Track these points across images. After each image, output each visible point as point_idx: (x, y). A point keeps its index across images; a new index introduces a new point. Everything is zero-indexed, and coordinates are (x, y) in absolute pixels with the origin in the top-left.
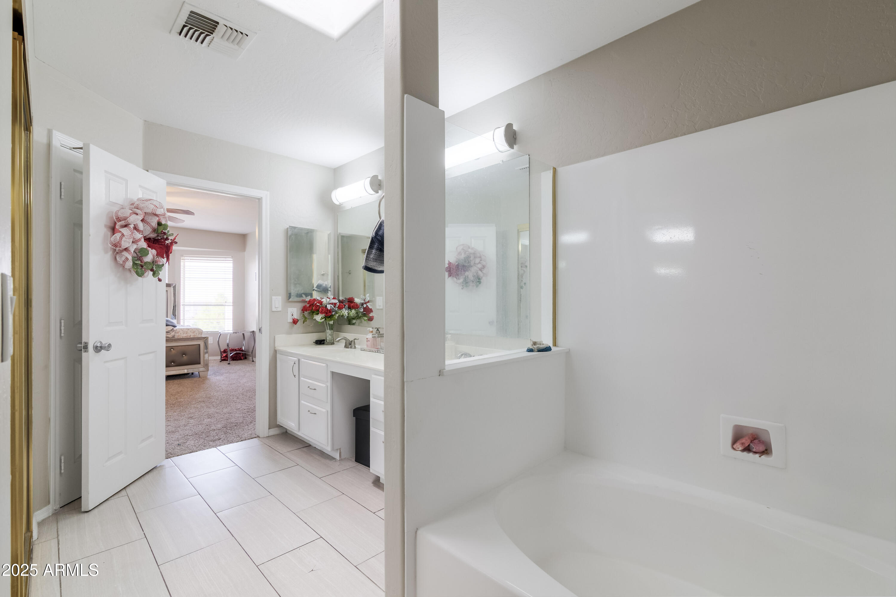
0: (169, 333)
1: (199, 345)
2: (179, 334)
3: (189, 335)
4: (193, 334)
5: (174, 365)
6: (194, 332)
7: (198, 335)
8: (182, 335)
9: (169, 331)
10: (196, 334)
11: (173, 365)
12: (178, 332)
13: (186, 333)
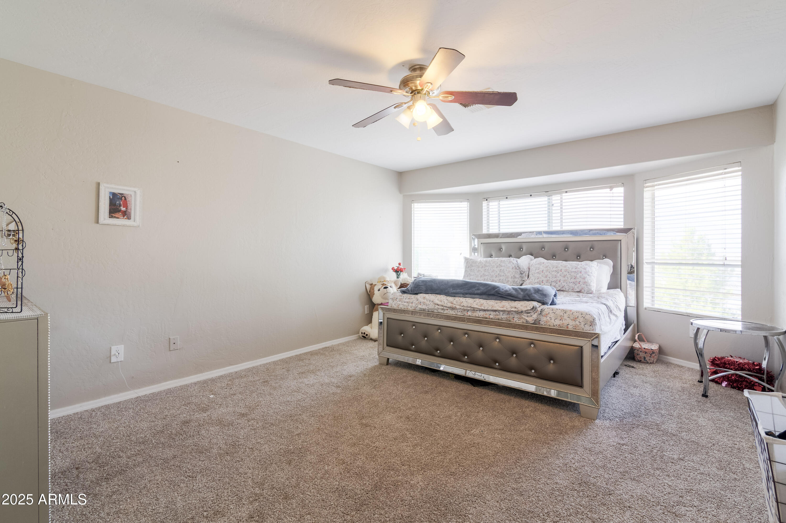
0: (529, 315)
1: (582, 347)
2: (548, 318)
3: (565, 322)
4: (574, 323)
5: (535, 374)
6: (575, 319)
7: (582, 325)
8: (553, 321)
9: (529, 312)
10: (578, 324)
11: (532, 374)
12: (547, 314)
13: (560, 318)
